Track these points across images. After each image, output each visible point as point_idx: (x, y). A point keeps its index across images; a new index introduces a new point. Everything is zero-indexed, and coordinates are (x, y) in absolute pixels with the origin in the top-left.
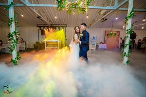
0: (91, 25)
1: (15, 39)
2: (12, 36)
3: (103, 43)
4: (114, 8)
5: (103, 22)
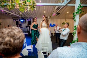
0: (50, 17)
5: (57, 15)
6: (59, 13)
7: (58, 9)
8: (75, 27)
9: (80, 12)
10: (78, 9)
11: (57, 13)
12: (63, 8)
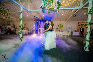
0: (67, 19)
1: (22, 28)
2: (21, 26)
3: (76, 31)
4: (80, 7)
5: (74, 17)
6: (76, 15)
7: (74, 12)
8: (88, 23)
9: (91, 13)
10: (90, 11)
11: (74, 15)
12: (79, 10)
